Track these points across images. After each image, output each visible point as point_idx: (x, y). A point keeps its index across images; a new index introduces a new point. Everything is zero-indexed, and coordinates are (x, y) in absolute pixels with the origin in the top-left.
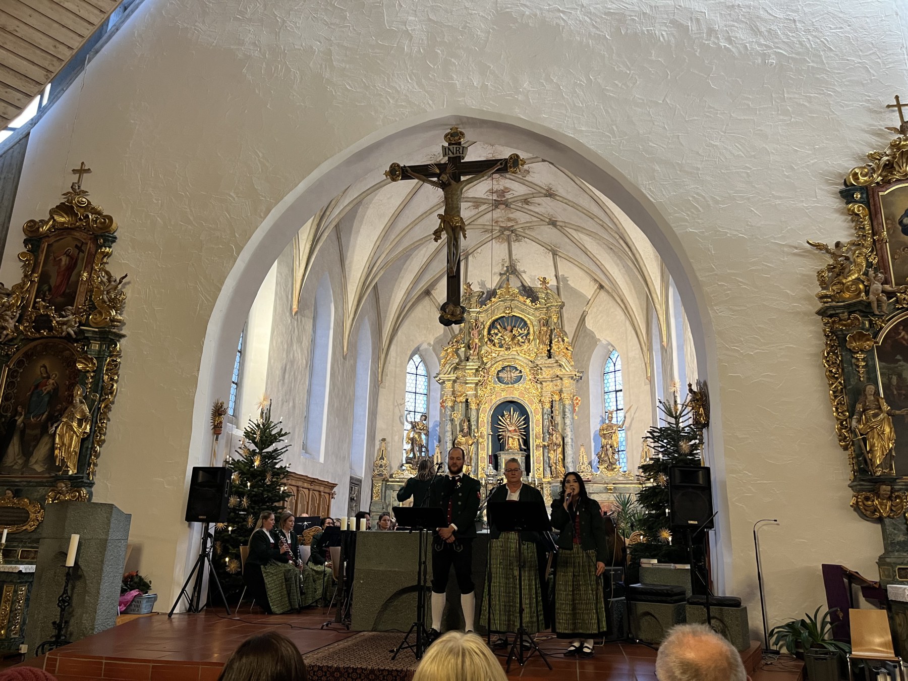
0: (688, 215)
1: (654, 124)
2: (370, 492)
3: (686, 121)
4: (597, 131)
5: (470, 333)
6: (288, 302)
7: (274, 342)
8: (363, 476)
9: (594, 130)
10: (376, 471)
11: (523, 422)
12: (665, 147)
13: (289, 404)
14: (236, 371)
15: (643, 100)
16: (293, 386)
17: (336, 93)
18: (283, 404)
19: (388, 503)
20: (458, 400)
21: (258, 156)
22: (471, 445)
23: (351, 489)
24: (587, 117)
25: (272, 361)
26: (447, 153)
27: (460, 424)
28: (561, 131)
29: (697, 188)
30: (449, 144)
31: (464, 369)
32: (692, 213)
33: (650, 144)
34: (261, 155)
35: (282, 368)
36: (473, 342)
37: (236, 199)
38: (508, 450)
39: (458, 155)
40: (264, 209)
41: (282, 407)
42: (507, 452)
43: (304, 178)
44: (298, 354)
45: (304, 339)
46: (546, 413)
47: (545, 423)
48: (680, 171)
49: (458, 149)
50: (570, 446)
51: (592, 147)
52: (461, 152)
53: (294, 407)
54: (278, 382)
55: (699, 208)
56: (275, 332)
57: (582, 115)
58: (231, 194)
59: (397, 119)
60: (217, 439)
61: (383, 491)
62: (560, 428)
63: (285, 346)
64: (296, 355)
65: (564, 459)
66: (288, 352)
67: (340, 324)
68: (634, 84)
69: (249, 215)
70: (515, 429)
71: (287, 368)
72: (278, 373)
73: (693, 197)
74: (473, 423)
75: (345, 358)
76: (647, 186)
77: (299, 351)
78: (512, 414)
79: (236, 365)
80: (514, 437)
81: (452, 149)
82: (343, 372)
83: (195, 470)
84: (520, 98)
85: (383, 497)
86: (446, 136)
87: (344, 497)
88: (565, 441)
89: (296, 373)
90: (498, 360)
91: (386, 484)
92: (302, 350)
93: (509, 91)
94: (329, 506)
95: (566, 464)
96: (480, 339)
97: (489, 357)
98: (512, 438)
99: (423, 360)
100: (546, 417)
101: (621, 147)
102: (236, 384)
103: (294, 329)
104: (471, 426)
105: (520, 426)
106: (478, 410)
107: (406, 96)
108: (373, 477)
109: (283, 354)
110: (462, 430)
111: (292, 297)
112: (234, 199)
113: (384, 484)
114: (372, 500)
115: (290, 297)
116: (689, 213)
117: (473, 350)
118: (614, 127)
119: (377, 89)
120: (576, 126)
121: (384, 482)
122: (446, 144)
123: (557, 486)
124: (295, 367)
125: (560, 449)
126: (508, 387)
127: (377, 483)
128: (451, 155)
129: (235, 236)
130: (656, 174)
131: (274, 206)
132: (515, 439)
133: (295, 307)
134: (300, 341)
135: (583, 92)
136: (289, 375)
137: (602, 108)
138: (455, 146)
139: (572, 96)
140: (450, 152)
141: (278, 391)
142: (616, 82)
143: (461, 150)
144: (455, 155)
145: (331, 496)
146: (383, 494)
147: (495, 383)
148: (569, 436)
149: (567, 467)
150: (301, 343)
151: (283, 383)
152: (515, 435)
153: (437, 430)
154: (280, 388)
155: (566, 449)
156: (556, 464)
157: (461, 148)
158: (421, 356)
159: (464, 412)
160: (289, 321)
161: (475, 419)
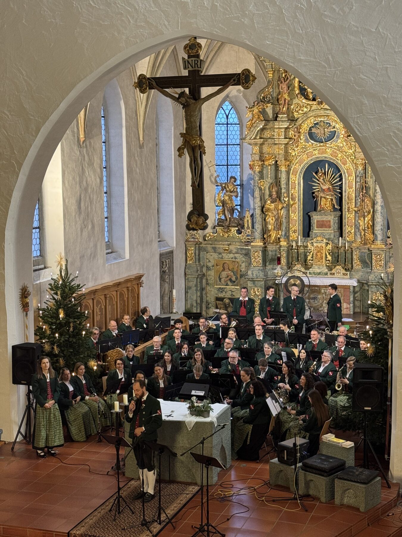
0: (388, 150)
1: (366, 54)
2: (184, 256)
3: (395, 52)
4: (314, 60)
5: (279, 85)
6: (74, 136)
7: (66, 182)
8: (175, 245)
9: (312, 59)
10: (189, 235)
11: (338, 179)
12: (374, 79)
13: (88, 227)
14: (36, 217)
15: (358, 28)
16: (89, 210)
17: (81, 9)
18: (82, 231)
19: (202, 264)
20: (266, 163)
21: (23, 75)
22: (281, 210)
23: (162, 263)
24: (306, 45)
25: (67, 201)
26: (187, 67)
27: (269, 188)
28: (282, 58)
29: (399, 123)
30: (188, 58)
31: (273, 129)
32: (392, 148)
33: (361, 76)
34: (24, 72)
35: (77, 201)
36: (282, 96)
37: (10, 116)
38: (320, 211)
39: (197, 69)
40: (34, 128)
41: (81, 235)
42: (319, 213)
43: (63, 99)
44: (91, 177)
45: (95, 159)
46: (358, 176)
47: (357, 186)
48: (385, 105)
49: (196, 62)
50: (379, 213)
51: (309, 77)
52: (199, 66)
53: (93, 227)
54: (75, 215)
55: (399, 144)
56: (66, 173)
57: (302, 43)
58: (5, 111)
59: (138, 41)
60: (27, 315)
61: (197, 254)
62: (371, 192)
63: (78, 179)
64: (89, 179)
65: (373, 226)
66: (81, 182)
67: (132, 116)
68: (351, 9)
69: (23, 133)
70: (329, 188)
71: (82, 197)
72: (73, 208)
73: (394, 132)
74: (283, 186)
75: (141, 147)
76: (356, 120)
77: (91, 173)
78: (327, 170)
79: (36, 212)
80: (328, 197)
81: (191, 62)
82: (141, 162)
83: (14, 348)
84: (246, 21)
85: (197, 259)
86: (185, 48)
87: (155, 275)
88: (375, 208)
89: (92, 196)
90: (309, 116)
91: (199, 247)
92: (94, 171)
93: (236, 14)
94: (138, 295)
95: (376, 232)
96: (289, 93)
97: (300, 112)
98: (325, 198)
99: (234, 107)
100: (358, 180)
101: (335, 79)
102: (39, 228)
103: (84, 157)
104: (281, 189)
105: (334, 184)
106: (288, 173)
107: (144, 15)
108: (187, 241)
109: (76, 188)
110: (270, 196)
111: (78, 129)
112: (8, 118)
113: (197, 248)
114: (186, 263)
115: (76, 130)
116: (390, 148)
117: (282, 106)
118: (330, 57)
119: (118, 7)
120: (296, 54)
121: (197, 246)
122: (186, 58)
123: (365, 253)
124: (89, 192)
125: (370, 216)
126: (320, 146)
127: (191, 247)
128: (191, 69)
129: (14, 153)
130: (364, 108)
131: (43, 125)
132: (328, 199)
133: (82, 136)
134: (91, 164)
135: (304, 17)
136: (85, 203)
137: (320, 35)
138: (193, 59)
139: (293, 21)
140: (189, 65)
141: (76, 223)
142: (334, 6)
143: (199, 64)
144: (194, 69)
145: (139, 285)
146: (197, 257)
147: (307, 141)
148: (379, 204)
149: (376, 235)
150: (93, 164)
151: (80, 213)
152: (328, 195)
153: (251, 184)
154: (78, 219)
155: (375, 216)
156: (364, 230)
157: (199, 61)
158: (231, 103)
159: (273, 175)
160: (78, 153)
161: (285, 182)
